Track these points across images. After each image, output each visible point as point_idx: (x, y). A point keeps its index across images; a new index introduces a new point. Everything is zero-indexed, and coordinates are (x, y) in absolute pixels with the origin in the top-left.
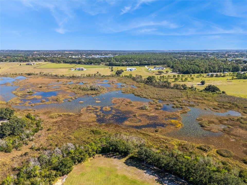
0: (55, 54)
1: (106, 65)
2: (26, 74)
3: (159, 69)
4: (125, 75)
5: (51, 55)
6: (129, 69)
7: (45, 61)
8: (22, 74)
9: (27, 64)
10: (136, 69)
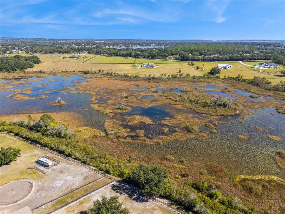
0: (88, 44)
1: (176, 59)
2: (79, 72)
3: (269, 67)
4: (229, 76)
5: (83, 45)
6: (222, 67)
7: (89, 53)
8: (74, 72)
9: (71, 57)
10: (232, 67)
